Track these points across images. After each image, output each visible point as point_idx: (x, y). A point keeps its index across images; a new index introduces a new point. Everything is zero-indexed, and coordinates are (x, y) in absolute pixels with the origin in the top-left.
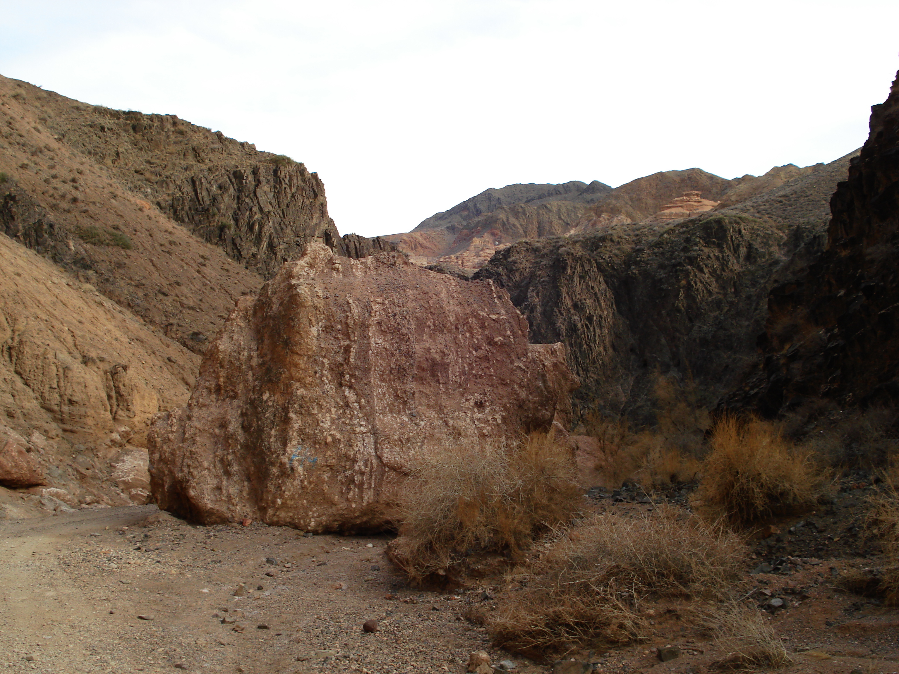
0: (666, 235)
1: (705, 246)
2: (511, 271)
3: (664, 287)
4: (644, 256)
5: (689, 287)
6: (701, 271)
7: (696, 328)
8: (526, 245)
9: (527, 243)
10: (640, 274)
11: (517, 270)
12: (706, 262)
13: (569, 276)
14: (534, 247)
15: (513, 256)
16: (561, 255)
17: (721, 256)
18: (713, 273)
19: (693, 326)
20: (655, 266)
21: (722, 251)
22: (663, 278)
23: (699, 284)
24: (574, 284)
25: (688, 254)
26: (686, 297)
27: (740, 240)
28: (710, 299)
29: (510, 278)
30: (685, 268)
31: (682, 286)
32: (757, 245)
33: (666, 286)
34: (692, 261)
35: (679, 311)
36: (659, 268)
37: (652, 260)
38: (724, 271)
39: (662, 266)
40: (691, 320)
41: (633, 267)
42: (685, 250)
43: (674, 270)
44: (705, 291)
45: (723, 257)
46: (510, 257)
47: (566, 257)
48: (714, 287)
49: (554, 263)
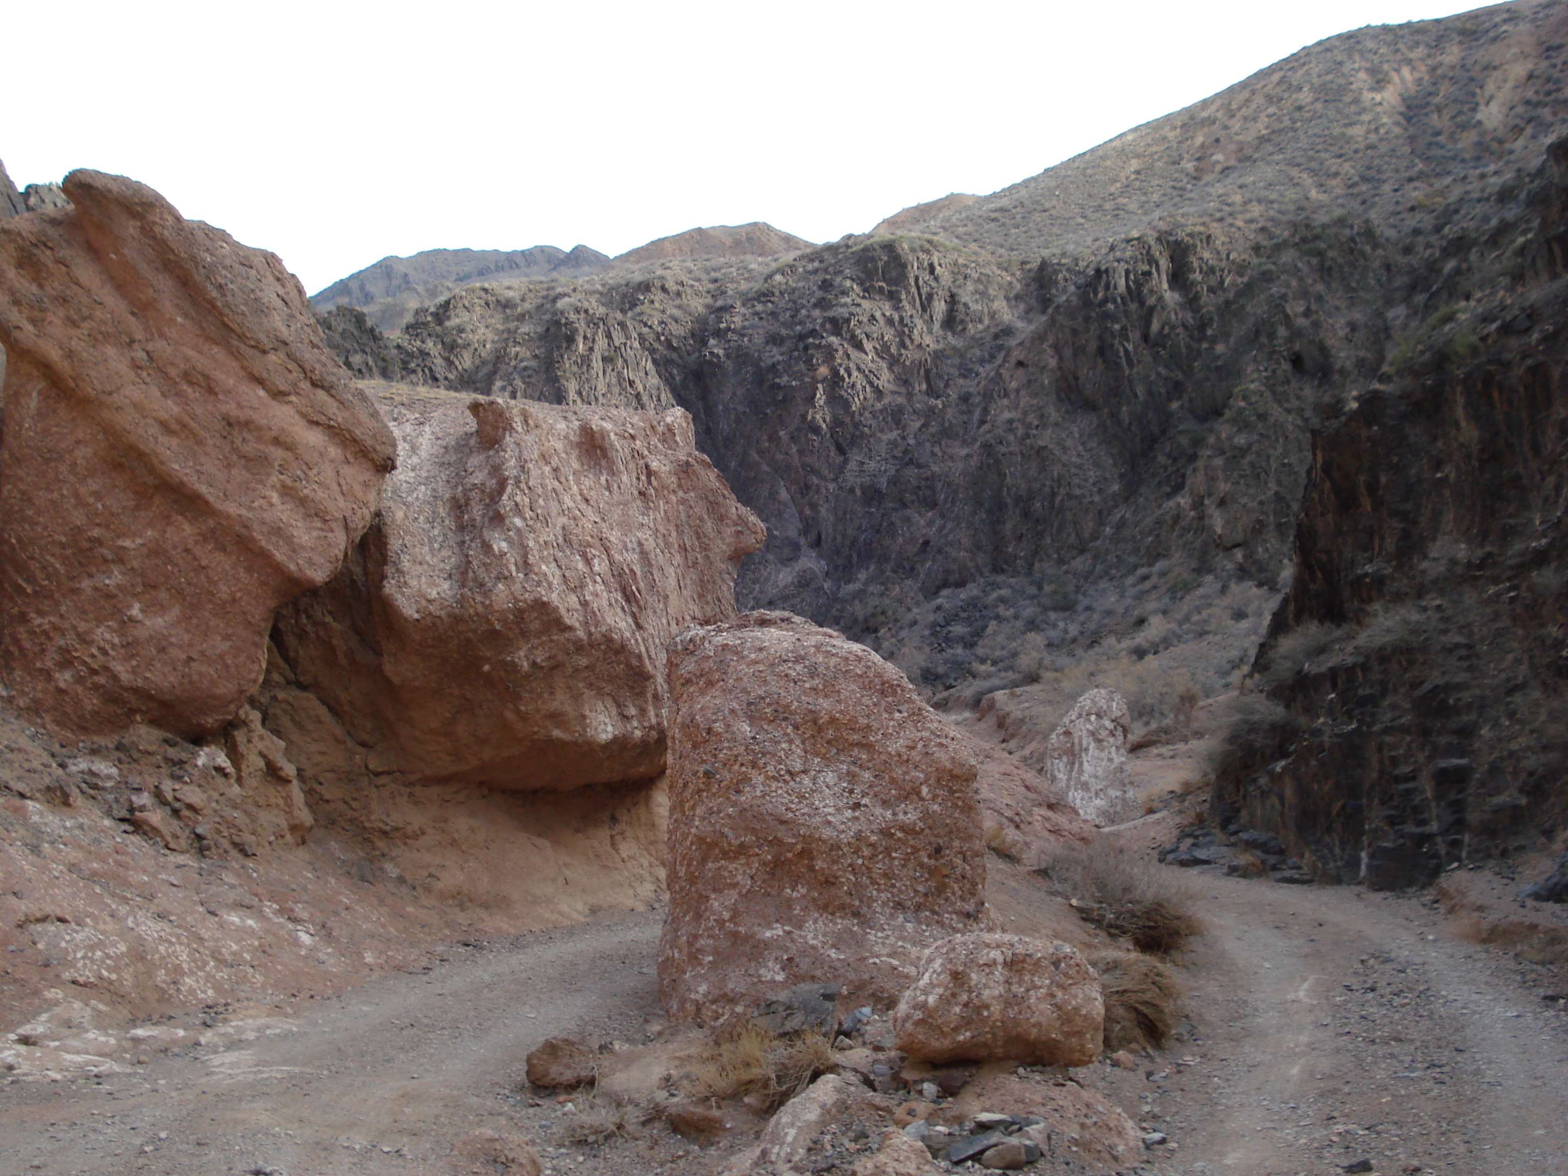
0: (778, 278)
1: (864, 297)
2: (451, 347)
3: (784, 380)
4: (736, 319)
5: (835, 380)
6: (859, 346)
7: (852, 465)
8: (483, 294)
9: (485, 290)
10: (727, 356)
11: (467, 345)
12: (867, 329)
13: (582, 357)
14: (502, 299)
15: (457, 316)
16: (562, 313)
17: (896, 317)
18: (883, 351)
19: (846, 461)
20: (759, 340)
21: (897, 308)
22: (779, 363)
23: (855, 373)
24: (593, 372)
25: (831, 314)
26: (828, 402)
27: (934, 284)
28: (879, 406)
29: (450, 363)
30: (824, 342)
31: (820, 378)
32: (966, 296)
33: (786, 378)
34: (837, 326)
35: (816, 430)
36: (767, 343)
37: (753, 327)
38: (905, 348)
39: (774, 340)
40: (841, 450)
41: (712, 342)
42: (822, 304)
43: (801, 345)
44: (868, 389)
45: (902, 319)
46: (449, 318)
47: (573, 317)
48: (885, 379)
49: (548, 329)
